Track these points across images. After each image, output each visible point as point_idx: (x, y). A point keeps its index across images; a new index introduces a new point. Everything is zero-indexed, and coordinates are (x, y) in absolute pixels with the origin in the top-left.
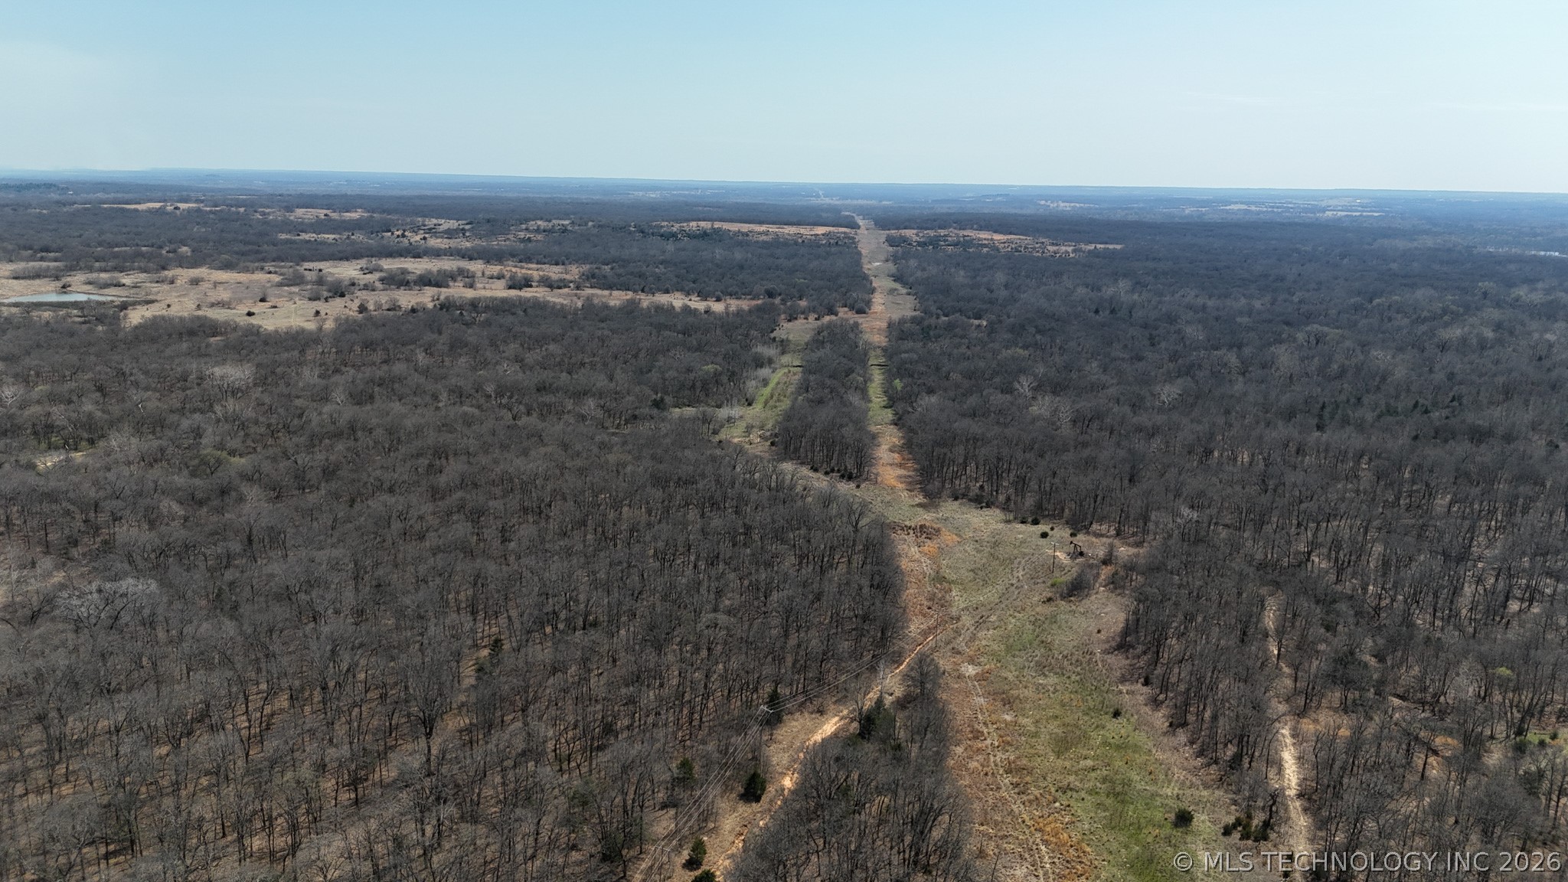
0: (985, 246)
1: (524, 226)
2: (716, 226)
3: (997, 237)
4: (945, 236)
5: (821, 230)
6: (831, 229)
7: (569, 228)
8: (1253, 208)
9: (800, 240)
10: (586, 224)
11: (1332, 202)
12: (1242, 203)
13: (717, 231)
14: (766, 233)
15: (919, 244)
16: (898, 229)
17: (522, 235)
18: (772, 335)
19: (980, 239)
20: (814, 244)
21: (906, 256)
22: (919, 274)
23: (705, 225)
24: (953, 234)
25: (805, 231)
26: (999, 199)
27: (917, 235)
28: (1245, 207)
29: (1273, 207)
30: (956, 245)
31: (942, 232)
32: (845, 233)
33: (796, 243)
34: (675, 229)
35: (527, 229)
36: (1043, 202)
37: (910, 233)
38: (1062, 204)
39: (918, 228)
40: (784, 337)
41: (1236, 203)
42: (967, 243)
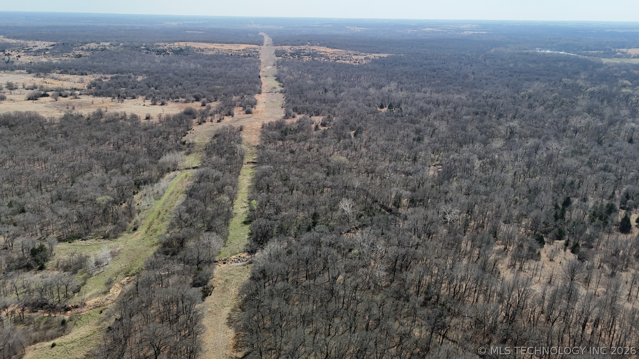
0: (322, 56)
1: (80, 48)
2: (188, 45)
3: (329, 50)
4: (304, 50)
5: (243, 47)
6: (248, 46)
7: (107, 48)
8: (434, 30)
9: (230, 54)
10: (118, 45)
11: (465, 26)
12: (430, 27)
13: (188, 48)
14: (213, 50)
15: (292, 55)
16: (281, 45)
17: (77, 53)
18: (184, 139)
19: (320, 52)
20: (236, 56)
21: (283, 63)
22: (288, 77)
23: (183, 44)
24: (308, 48)
25: (234, 48)
26: (329, 25)
27: (290, 49)
28: (431, 29)
29: (442, 29)
30: (308, 55)
31: (303, 47)
32: (255, 49)
33: (227, 56)
34: (166, 47)
35: (82, 49)
36: (348, 27)
37: (287, 48)
38: (356, 28)
39: (291, 45)
40: (191, 141)
41: (427, 27)
42: (313, 55)
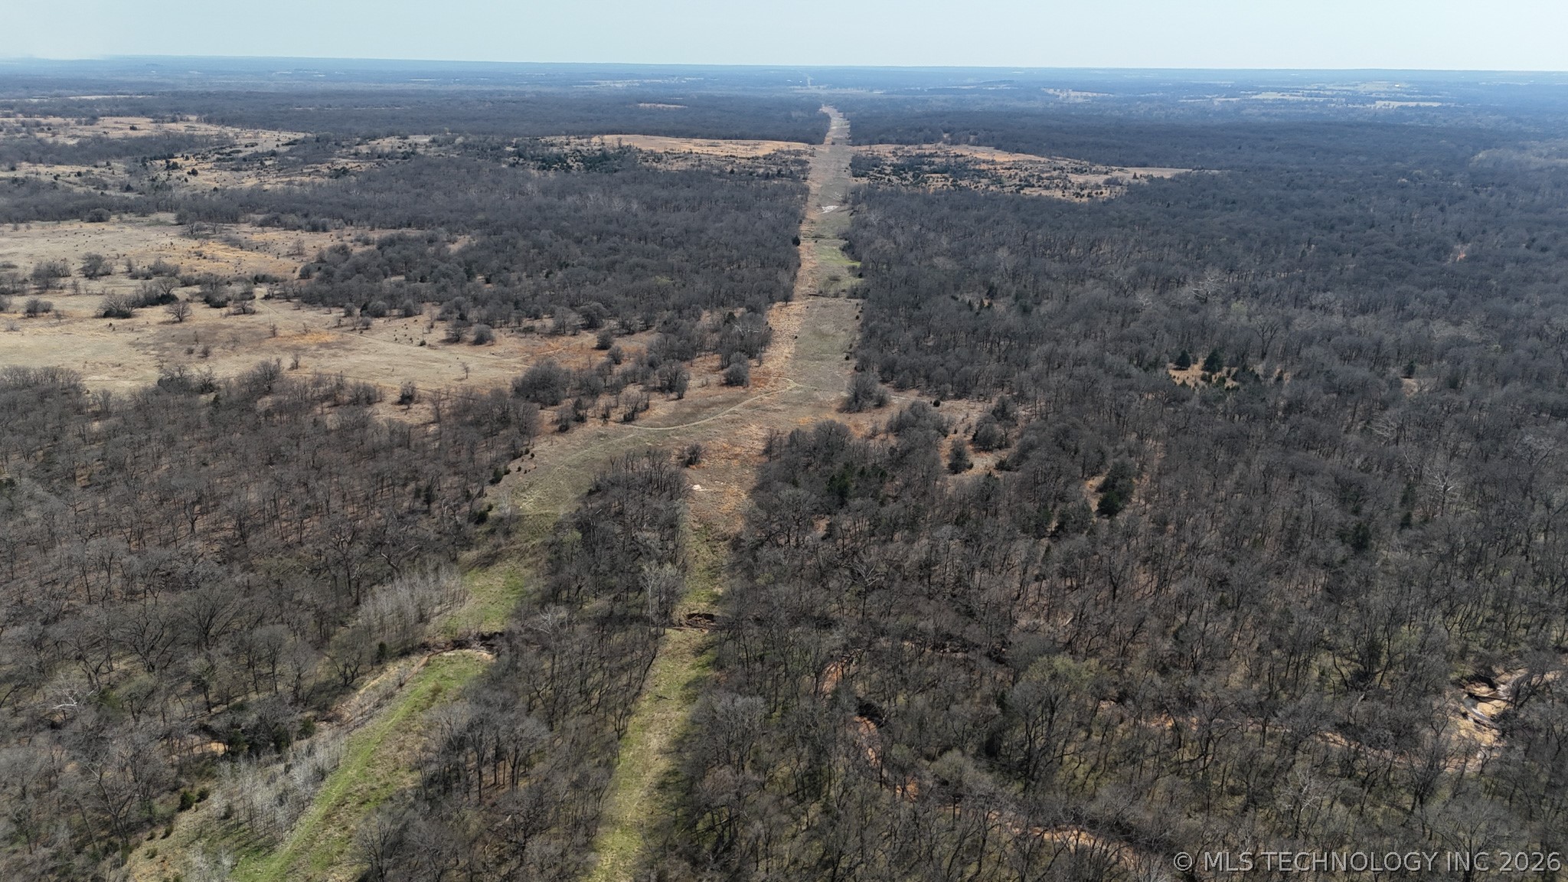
0: (981, 174)
1: (354, 150)
2: (624, 143)
3: (1002, 157)
4: (931, 155)
5: (766, 148)
6: (782, 145)
7: (420, 150)
9: (729, 169)
10: (451, 142)
12: (1273, 90)
13: (623, 152)
14: (686, 156)
15: (897, 170)
16: (870, 143)
17: (341, 164)
18: (488, 497)
19: (977, 162)
20: (744, 176)
21: (870, 196)
22: (879, 242)
23: (611, 141)
24: (942, 151)
25: (745, 151)
26: (1002, 87)
27: (894, 153)
28: (1279, 96)
30: (943, 170)
31: (928, 149)
32: (798, 153)
33: (721, 174)
34: (567, 149)
35: (356, 154)
36: (1051, 91)
37: (885, 151)
38: (1073, 94)
39: (898, 142)
40: (510, 505)
41: (1266, 90)
42: (957, 170)
